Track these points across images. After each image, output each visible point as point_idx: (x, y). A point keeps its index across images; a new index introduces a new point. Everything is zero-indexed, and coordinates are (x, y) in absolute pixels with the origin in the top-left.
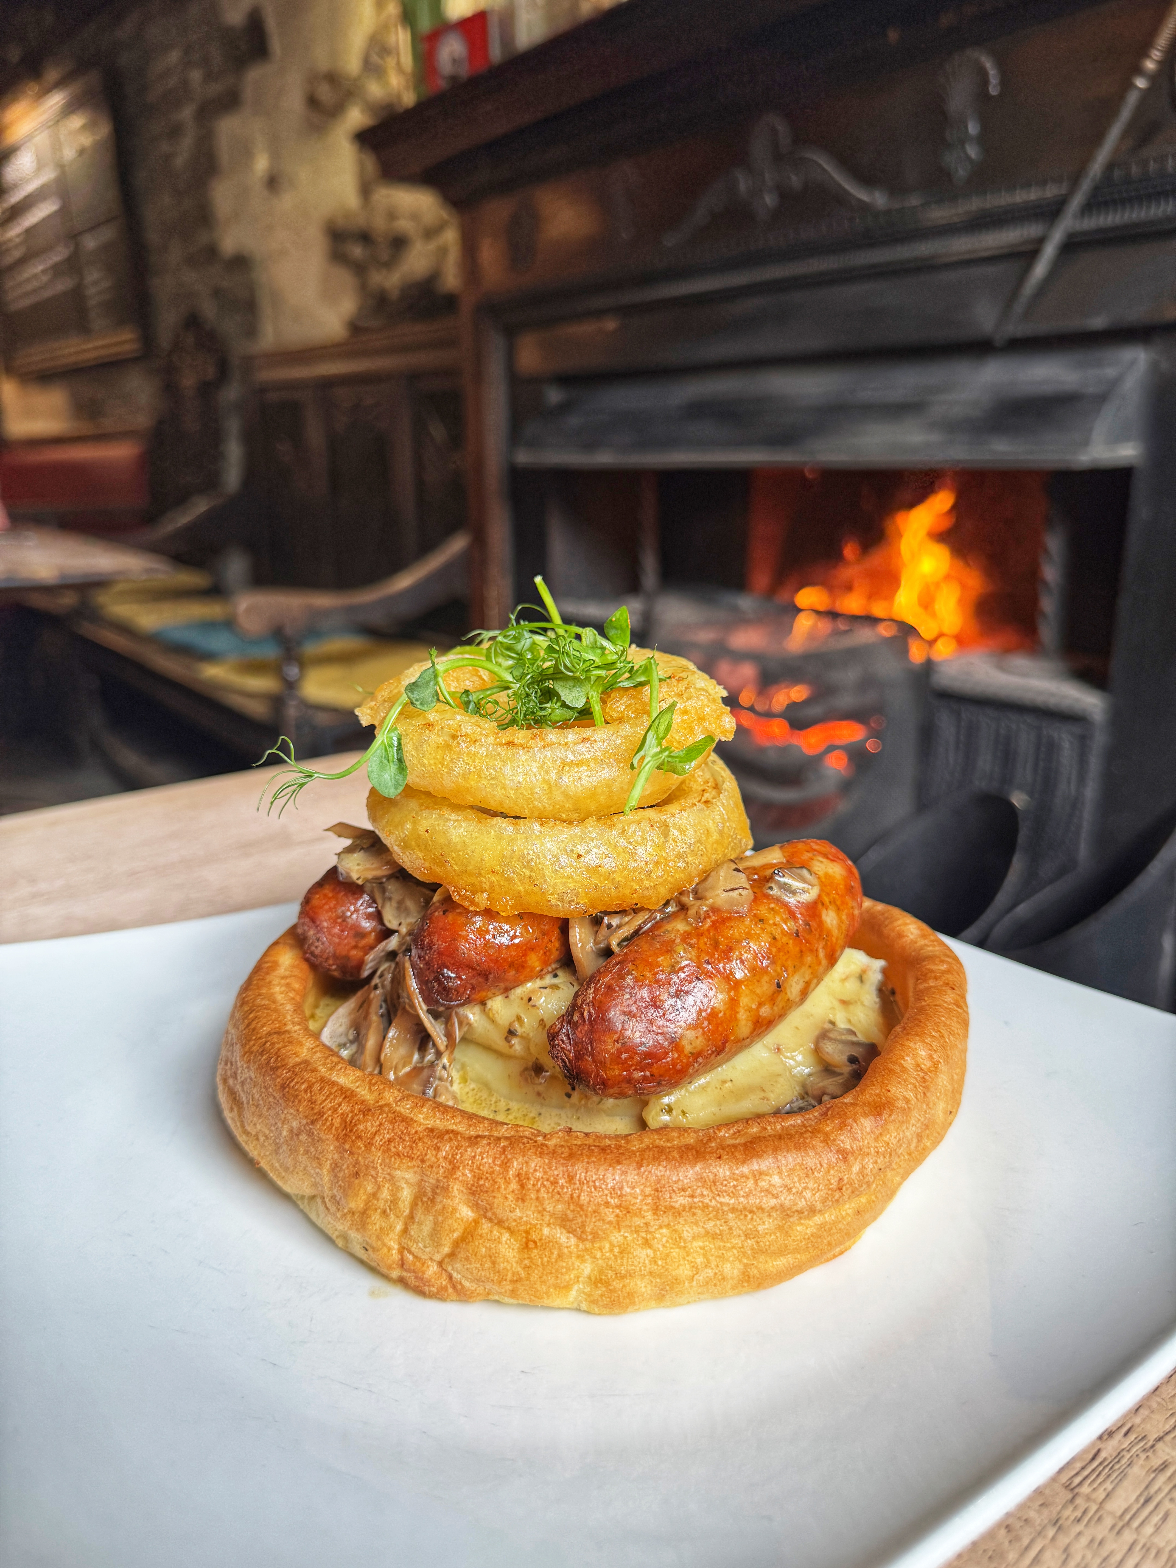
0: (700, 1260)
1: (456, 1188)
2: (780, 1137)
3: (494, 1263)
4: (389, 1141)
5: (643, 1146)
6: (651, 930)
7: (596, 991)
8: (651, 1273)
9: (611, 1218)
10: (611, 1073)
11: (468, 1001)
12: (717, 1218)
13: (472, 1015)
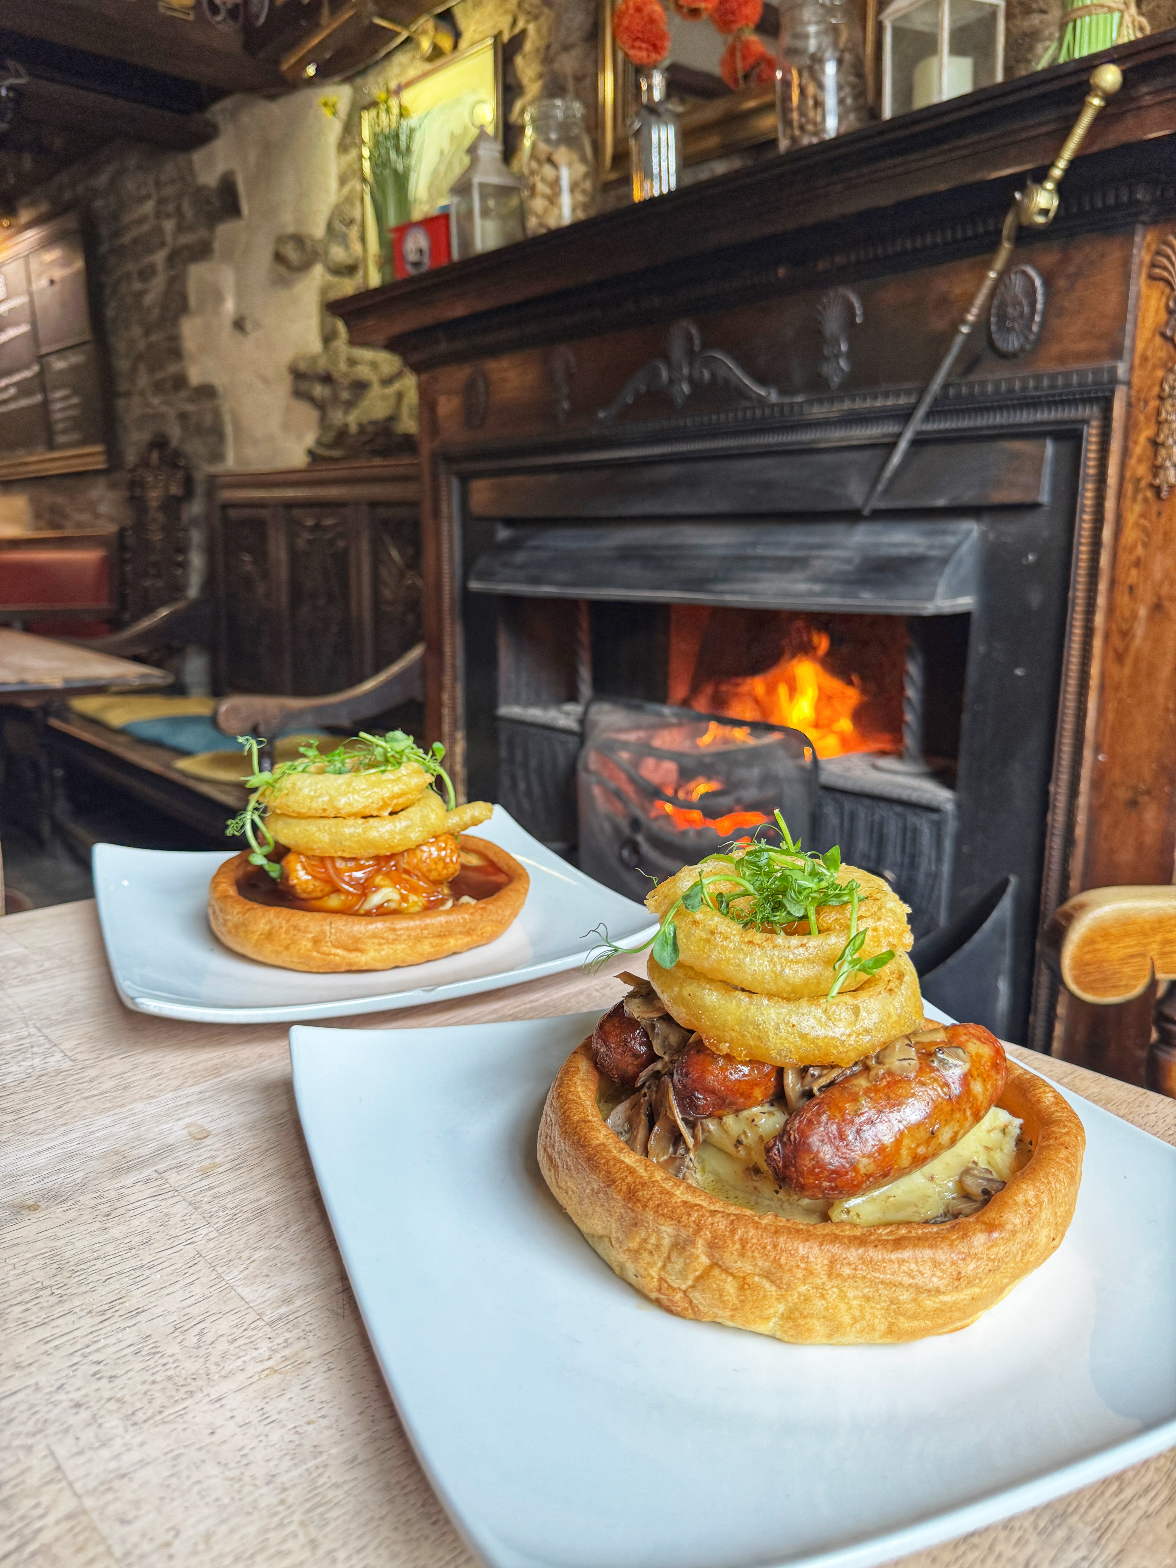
0: (857, 1314)
1: (700, 1243)
2: (919, 1239)
3: (721, 1295)
4: (658, 1205)
5: (825, 1232)
6: (842, 1082)
7: (801, 1122)
8: (824, 1317)
9: (800, 1275)
10: (807, 1181)
11: (710, 1116)
12: (870, 1286)
13: (712, 1125)
